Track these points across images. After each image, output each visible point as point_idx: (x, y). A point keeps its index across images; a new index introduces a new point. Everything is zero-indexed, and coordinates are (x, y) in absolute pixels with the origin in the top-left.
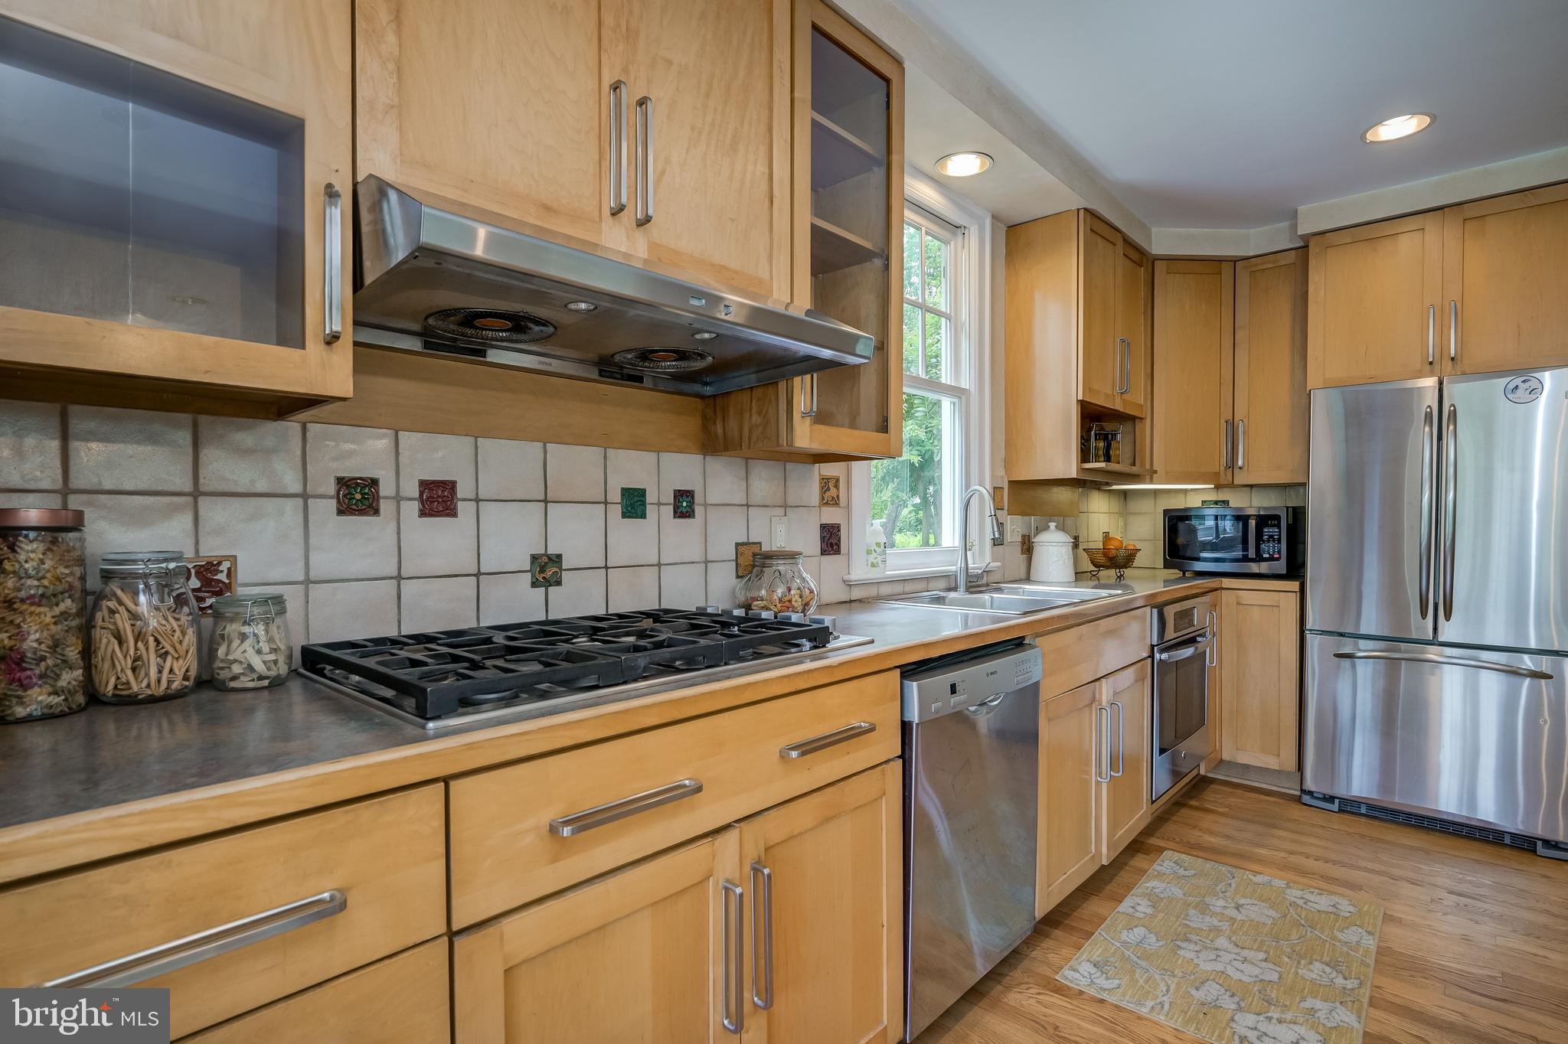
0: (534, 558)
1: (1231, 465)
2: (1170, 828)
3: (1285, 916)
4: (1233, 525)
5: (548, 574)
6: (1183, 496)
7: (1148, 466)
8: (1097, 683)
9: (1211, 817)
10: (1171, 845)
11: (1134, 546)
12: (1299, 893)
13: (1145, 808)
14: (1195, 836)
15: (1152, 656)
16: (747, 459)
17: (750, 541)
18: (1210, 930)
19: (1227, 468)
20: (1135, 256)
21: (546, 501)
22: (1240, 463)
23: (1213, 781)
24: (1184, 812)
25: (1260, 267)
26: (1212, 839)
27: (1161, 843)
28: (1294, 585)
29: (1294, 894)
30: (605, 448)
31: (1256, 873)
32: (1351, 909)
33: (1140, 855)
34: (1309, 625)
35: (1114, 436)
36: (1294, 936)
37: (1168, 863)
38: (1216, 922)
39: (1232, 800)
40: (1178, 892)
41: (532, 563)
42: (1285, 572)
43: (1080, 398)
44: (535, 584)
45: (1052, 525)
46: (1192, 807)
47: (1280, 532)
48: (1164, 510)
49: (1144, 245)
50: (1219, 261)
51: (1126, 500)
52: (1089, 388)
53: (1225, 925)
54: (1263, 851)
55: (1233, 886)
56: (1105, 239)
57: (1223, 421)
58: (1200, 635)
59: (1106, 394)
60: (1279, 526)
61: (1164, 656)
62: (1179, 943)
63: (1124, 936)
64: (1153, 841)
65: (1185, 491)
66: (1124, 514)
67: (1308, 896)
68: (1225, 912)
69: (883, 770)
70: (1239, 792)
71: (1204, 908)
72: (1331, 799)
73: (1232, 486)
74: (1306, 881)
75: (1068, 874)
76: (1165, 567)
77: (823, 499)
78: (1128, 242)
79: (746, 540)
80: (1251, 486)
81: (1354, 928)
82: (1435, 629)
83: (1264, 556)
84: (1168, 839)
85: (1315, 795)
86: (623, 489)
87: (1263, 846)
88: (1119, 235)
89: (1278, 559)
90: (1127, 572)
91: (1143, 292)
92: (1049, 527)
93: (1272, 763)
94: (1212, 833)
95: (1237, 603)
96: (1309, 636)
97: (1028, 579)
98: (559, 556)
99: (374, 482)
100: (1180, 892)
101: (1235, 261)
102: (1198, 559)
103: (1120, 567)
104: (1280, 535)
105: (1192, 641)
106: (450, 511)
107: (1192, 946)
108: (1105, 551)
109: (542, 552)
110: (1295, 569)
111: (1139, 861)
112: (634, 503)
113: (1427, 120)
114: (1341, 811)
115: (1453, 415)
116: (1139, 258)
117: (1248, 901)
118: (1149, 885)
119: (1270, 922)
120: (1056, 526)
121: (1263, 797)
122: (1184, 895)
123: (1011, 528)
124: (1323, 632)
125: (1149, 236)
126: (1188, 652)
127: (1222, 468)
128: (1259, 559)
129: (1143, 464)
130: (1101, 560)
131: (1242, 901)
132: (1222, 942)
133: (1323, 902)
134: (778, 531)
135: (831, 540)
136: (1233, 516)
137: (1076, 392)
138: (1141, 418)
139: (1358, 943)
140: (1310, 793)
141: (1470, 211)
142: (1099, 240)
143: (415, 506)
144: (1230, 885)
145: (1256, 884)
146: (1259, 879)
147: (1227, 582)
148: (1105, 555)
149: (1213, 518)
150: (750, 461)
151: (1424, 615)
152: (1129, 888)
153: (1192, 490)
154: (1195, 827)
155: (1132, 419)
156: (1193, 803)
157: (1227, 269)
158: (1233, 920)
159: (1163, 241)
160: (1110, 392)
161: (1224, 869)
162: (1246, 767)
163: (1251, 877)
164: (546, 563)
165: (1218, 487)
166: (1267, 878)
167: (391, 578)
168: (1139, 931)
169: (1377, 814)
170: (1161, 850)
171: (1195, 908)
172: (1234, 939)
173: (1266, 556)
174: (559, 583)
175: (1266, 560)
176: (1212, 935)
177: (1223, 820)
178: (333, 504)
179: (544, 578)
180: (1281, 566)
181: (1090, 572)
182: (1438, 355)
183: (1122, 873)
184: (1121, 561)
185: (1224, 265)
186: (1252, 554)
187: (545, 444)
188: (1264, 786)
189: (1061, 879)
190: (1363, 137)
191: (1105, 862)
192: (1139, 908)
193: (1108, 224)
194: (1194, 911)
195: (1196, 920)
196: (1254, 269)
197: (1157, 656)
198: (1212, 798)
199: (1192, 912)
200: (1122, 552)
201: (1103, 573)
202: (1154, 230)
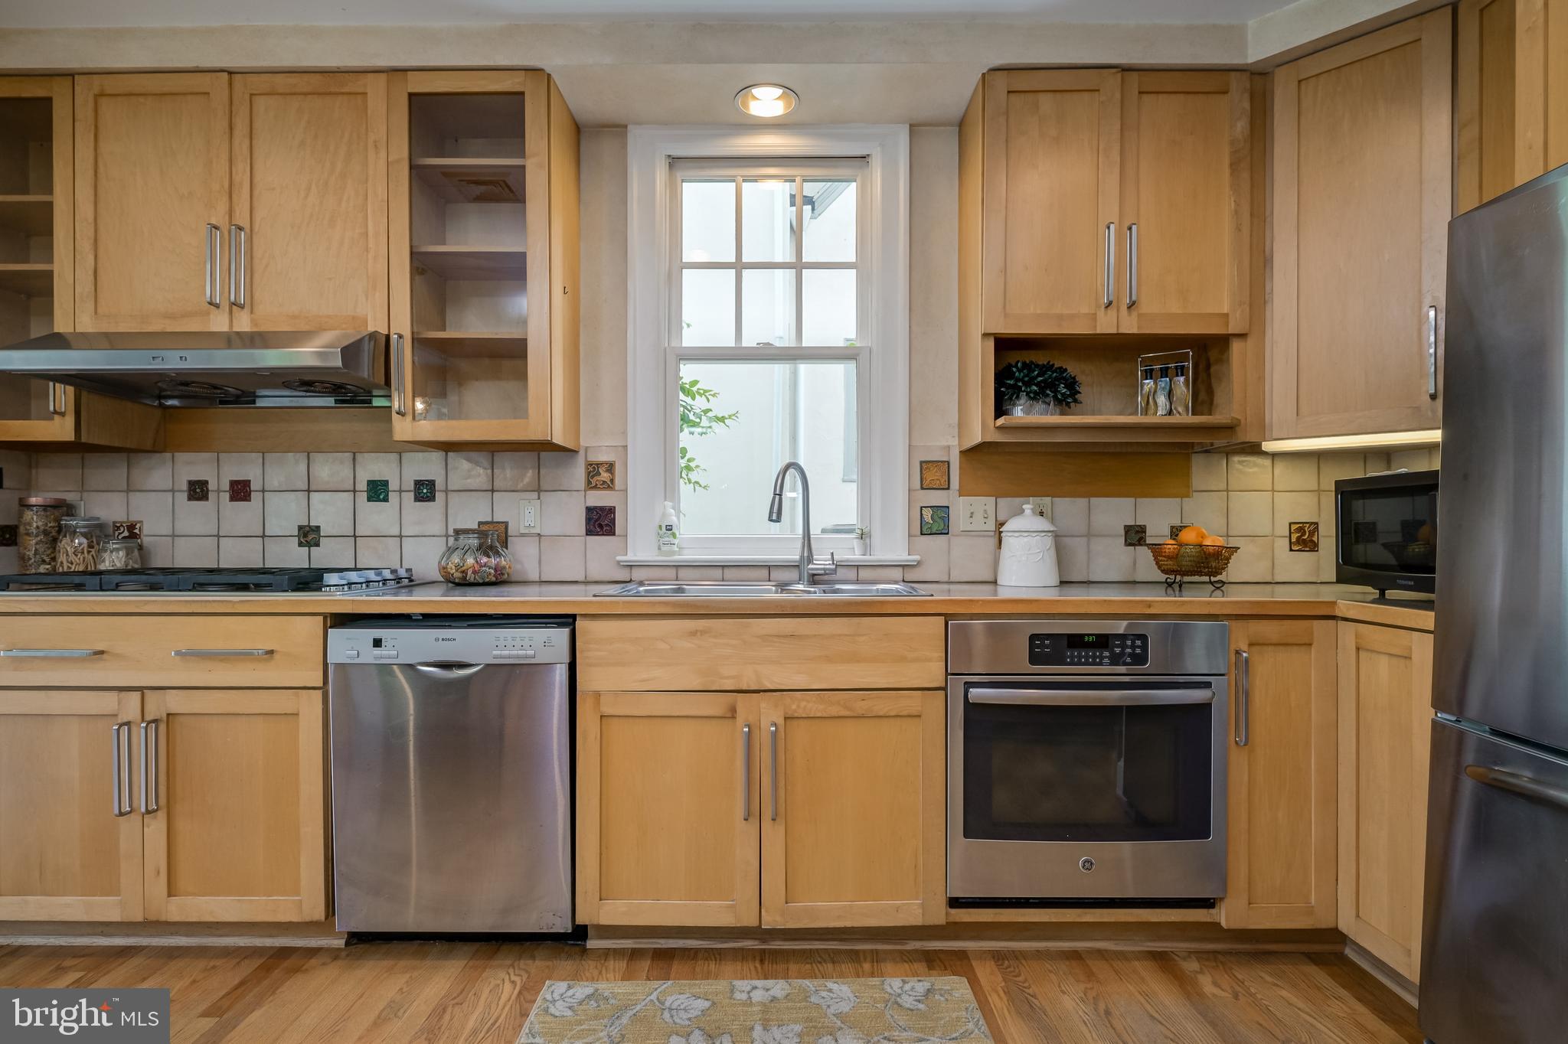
0: (300, 528)
5: (310, 537)
16: (493, 452)
17: (495, 520)
20: (1190, 83)
21: (309, 491)
30: (354, 453)
41: (299, 530)
43: (984, 331)
44: (300, 544)
45: (1028, 508)
52: (1007, 315)
77: (589, 483)
79: (490, 519)
86: (368, 481)
98: (318, 528)
99: (206, 482)
106: (246, 497)
109: (307, 524)
112: (378, 491)
116: (1211, 82)
123: (966, 513)
134: (527, 512)
135: (601, 522)
143: (227, 496)
150: (495, 453)
164: (308, 532)
167: (214, 536)
174: (317, 545)
178: (185, 495)
179: (306, 541)
187: (308, 454)
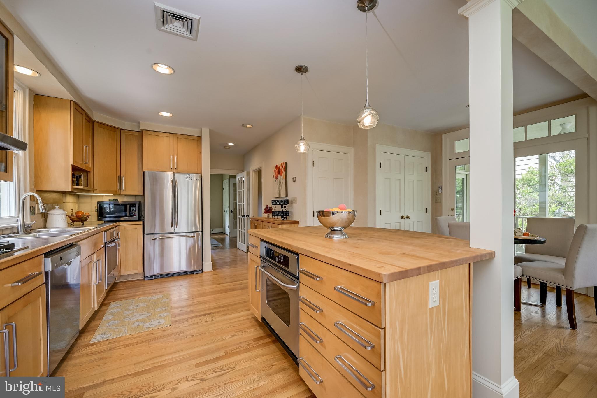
1: (120, 188)
2: (110, 297)
3: (149, 303)
4: (113, 206)
6: (102, 197)
7: (92, 187)
8: (92, 255)
9: (121, 291)
10: (112, 301)
11: (88, 214)
12: (150, 298)
13: (104, 292)
14: (118, 296)
15: (105, 246)
18: (132, 313)
19: (119, 190)
20: (88, 119)
22: (123, 189)
23: (118, 283)
24: (112, 292)
25: (128, 133)
26: (123, 296)
27: (109, 302)
28: (141, 222)
29: (149, 298)
31: (138, 298)
32: (163, 296)
33: (103, 307)
34: (145, 232)
35: (80, 177)
36: (152, 306)
37: (113, 305)
38: (132, 311)
39: (126, 285)
40: (119, 310)
42: (138, 219)
43: (72, 164)
45: (57, 207)
46: (114, 290)
47: (136, 208)
48: (97, 202)
49: (91, 116)
50: (116, 128)
51: (79, 198)
52: (76, 161)
53: (135, 311)
54: (139, 293)
55: (134, 302)
56: (80, 113)
57: (117, 176)
58: (115, 239)
59: (81, 163)
60: (136, 207)
61: (109, 245)
62: (124, 319)
63: (107, 325)
64: (106, 302)
65: (103, 196)
66: (78, 203)
67: (152, 297)
68: (134, 308)
69: (41, 287)
70: (127, 283)
71: (128, 310)
72: (152, 276)
73: (120, 195)
74: (151, 295)
75: (87, 315)
76: (98, 220)
78: (87, 115)
80: (125, 195)
81: (164, 299)
82: (174, 230)
83: (131, 215)
84: (110, 300)
85: (148, 277)
87: (138, 292)
88: (84, 112)
89: (136, 216)
90: (85, 222)
91: (90, 131)
92: (55, 208)
93: (136, 272)
94: (123, 294)
95: (125, 229)
96: (145, 236)
97: (45, 227)
100: (120, 309)
101: (121, 129)
102: (106, 217)
103: (82, 221)
104: (136, 209)
105: (113, 241)
107: (128, 318)
108: (77, 216)
110: (140, 218)
111: (104, 308)
113: (171, 115)
114: (155, 279)
115: (177, 181)
116: (90, 120)
117: (139, 304)
118: (109, 312)
119: (146, 305)
120: (59, 208)
121: (134, 282)
122: (121, 309)
123: (38, 209)
124: (149, 234)
125: (92, 114)
126: (114, 244)
127: (118, 190)
128: (130, 216)
129: (90, 186)
130: (75, 218)
131: (137, 305)
132: (135, 314)
133: (156, 297)
136: (114, 204)
137: (70, 161)
138: (90, 172)
139: (166, 301)
140: (147, 277)
141: (179, 136)
142: (78, 112)
144: (133, 303)
145: (139, 300)
146: (140, 299)
147: (121, 223)
148: (77, 217)
149: (108, 204)
151: (172, 227)
152: (103, 315)
153: (105, 195)
154: (117, 295)
155: (87, 172)
156: (114, 289)
157: (118, 131)
158: (136, 309)
159: (97, 117)
160: (82, 163)
161: (130, 300)
162: (128, 275)
163: (138, 299)
165: (114, 195)
166: (142, 298)
168: (112, 322)
169: (163, 277)
170: (109, 303)
171: (125, 311)
172: (138, 312)
173: (132, 215)
175: (132, 216)
176: (132, 314)
177: (124, 290)
180: (136, 218)
181: (70, 223)
182: (173, 167)
183: (99, 313)
184: (83, 219)
185: (117, 129)
186: (128, 215)
188: (134, 279)
189: (86, 317)
190: (158, 113)
191: (96, 309)
192: (109, 318)
193: (82, 108)
194: (126, 312)
195: (126, 313)
196: (127, 133)
197: (107, 246)
198: (119, 287)
199: (125, 312)
200: (84, 216)
201: (75, 223)
202: (94, 112)
